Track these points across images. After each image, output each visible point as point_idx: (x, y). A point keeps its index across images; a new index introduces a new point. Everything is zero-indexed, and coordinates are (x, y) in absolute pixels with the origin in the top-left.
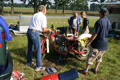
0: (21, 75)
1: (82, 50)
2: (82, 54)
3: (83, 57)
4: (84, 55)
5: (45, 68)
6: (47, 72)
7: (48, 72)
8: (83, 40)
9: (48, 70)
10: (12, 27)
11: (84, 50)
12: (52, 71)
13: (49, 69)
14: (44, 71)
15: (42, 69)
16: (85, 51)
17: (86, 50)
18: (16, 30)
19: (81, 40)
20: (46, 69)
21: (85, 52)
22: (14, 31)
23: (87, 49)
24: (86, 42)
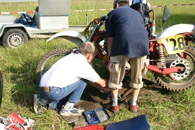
0: (26, 124)
1: (172, 65)
2: (172, 75)
3: (176, 81)
4: (178, 77)
5: (83, 111)
6: (85, 120)
7: (87, 121)
8: (171, 40)
9: (89, 115)
10: (25, 20)
11: (177, 65)
12: (97, 119)
13: (91, 114)
14: (79, 117)
15: (76, 112)
16: (179, 67)
17: (182, 65)
18: (34, 27)
19: (167, 40)
20: (83, 114)
21: (179, 70)
22: (28, 29)
23: (183, 63)
24: (179, 46)
